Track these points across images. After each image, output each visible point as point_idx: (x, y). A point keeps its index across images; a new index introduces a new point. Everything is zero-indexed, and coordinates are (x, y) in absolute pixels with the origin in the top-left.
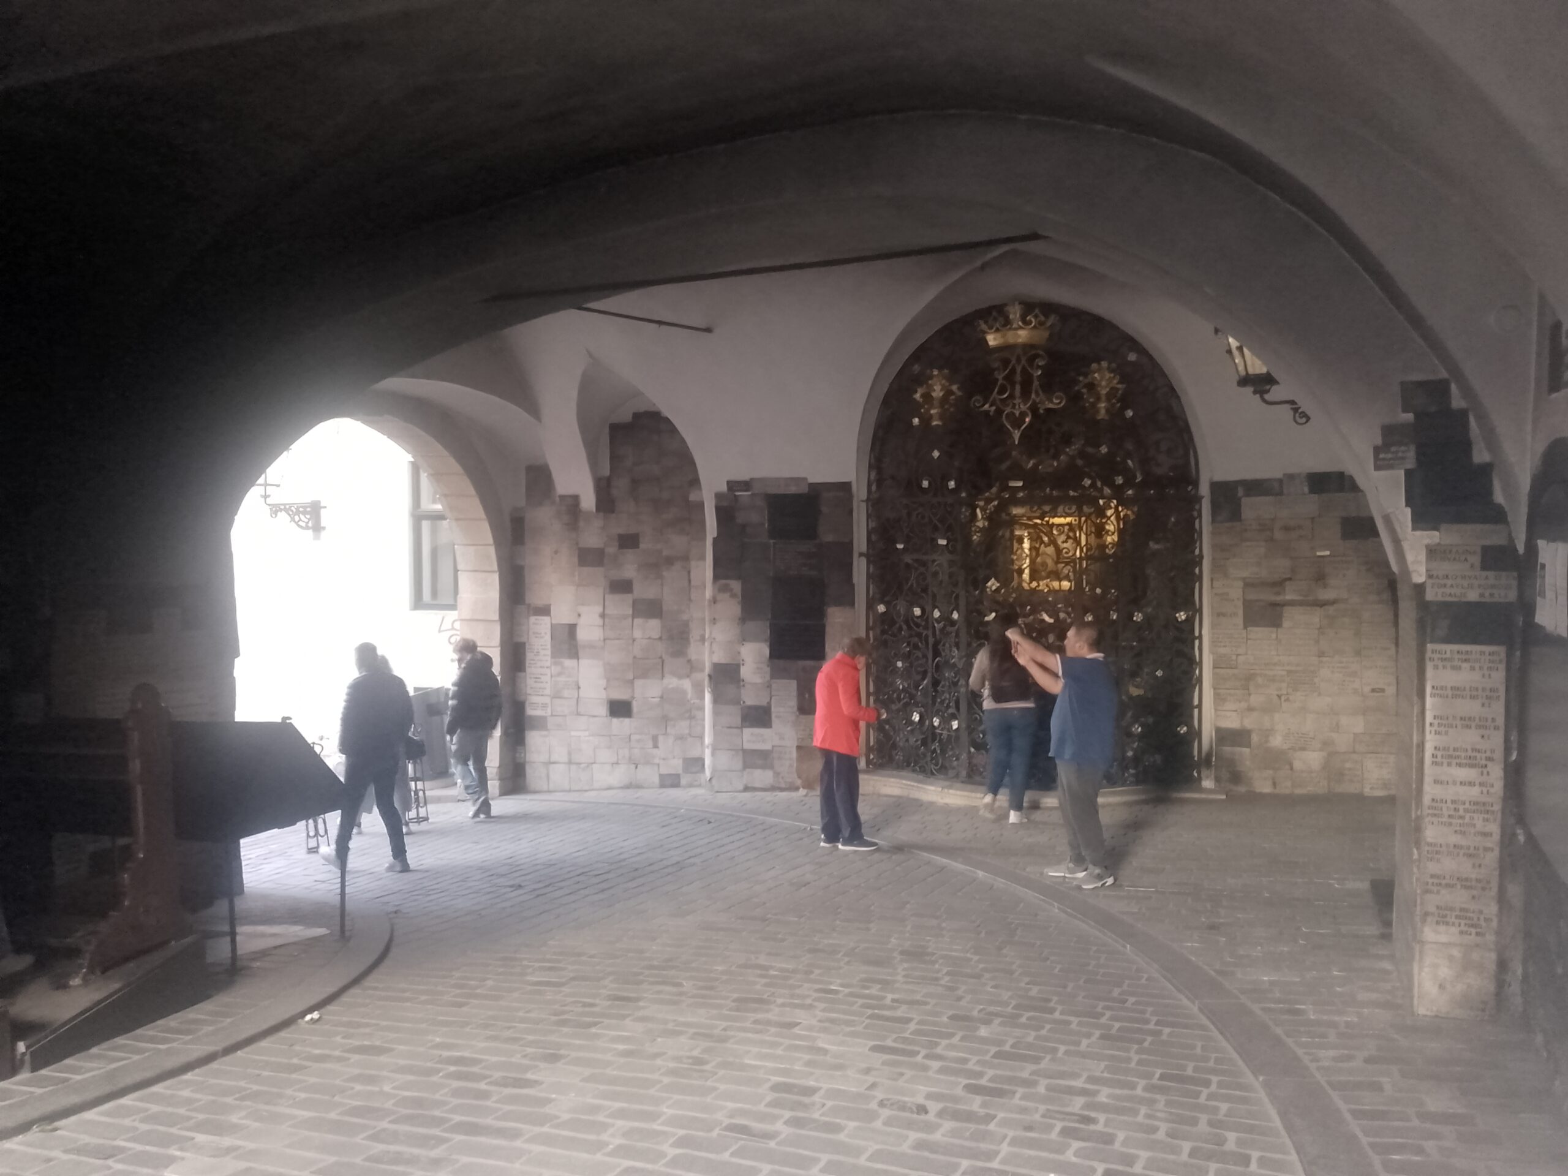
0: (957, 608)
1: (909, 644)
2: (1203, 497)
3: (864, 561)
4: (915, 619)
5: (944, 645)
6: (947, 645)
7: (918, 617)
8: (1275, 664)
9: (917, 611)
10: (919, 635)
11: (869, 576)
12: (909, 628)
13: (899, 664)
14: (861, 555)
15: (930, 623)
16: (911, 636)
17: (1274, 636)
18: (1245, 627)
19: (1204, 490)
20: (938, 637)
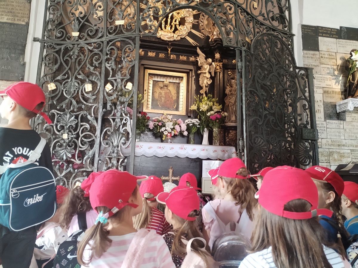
0: (131, 80)
1: (77, 117)
2: (294, 35)
3: (38, 45)
4: (85, 94)
5: (114, 115)
6: (118, 114)
7: (87, 93)
8: (344, 145)
9: (88, 87)
10: (89, 109)
11: (42, 59)
12: (78, 102)
13: (65, 136)
14: (35, 40)
15: (101, 96)
16: (80, 109)
17: (342, 126)
18: (325, 120)
19: (296, 30)
20: (109, 108)
